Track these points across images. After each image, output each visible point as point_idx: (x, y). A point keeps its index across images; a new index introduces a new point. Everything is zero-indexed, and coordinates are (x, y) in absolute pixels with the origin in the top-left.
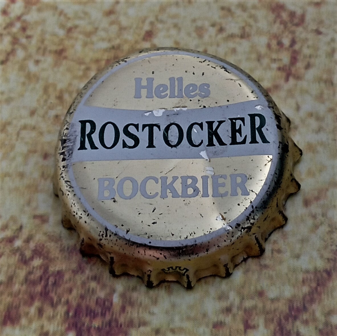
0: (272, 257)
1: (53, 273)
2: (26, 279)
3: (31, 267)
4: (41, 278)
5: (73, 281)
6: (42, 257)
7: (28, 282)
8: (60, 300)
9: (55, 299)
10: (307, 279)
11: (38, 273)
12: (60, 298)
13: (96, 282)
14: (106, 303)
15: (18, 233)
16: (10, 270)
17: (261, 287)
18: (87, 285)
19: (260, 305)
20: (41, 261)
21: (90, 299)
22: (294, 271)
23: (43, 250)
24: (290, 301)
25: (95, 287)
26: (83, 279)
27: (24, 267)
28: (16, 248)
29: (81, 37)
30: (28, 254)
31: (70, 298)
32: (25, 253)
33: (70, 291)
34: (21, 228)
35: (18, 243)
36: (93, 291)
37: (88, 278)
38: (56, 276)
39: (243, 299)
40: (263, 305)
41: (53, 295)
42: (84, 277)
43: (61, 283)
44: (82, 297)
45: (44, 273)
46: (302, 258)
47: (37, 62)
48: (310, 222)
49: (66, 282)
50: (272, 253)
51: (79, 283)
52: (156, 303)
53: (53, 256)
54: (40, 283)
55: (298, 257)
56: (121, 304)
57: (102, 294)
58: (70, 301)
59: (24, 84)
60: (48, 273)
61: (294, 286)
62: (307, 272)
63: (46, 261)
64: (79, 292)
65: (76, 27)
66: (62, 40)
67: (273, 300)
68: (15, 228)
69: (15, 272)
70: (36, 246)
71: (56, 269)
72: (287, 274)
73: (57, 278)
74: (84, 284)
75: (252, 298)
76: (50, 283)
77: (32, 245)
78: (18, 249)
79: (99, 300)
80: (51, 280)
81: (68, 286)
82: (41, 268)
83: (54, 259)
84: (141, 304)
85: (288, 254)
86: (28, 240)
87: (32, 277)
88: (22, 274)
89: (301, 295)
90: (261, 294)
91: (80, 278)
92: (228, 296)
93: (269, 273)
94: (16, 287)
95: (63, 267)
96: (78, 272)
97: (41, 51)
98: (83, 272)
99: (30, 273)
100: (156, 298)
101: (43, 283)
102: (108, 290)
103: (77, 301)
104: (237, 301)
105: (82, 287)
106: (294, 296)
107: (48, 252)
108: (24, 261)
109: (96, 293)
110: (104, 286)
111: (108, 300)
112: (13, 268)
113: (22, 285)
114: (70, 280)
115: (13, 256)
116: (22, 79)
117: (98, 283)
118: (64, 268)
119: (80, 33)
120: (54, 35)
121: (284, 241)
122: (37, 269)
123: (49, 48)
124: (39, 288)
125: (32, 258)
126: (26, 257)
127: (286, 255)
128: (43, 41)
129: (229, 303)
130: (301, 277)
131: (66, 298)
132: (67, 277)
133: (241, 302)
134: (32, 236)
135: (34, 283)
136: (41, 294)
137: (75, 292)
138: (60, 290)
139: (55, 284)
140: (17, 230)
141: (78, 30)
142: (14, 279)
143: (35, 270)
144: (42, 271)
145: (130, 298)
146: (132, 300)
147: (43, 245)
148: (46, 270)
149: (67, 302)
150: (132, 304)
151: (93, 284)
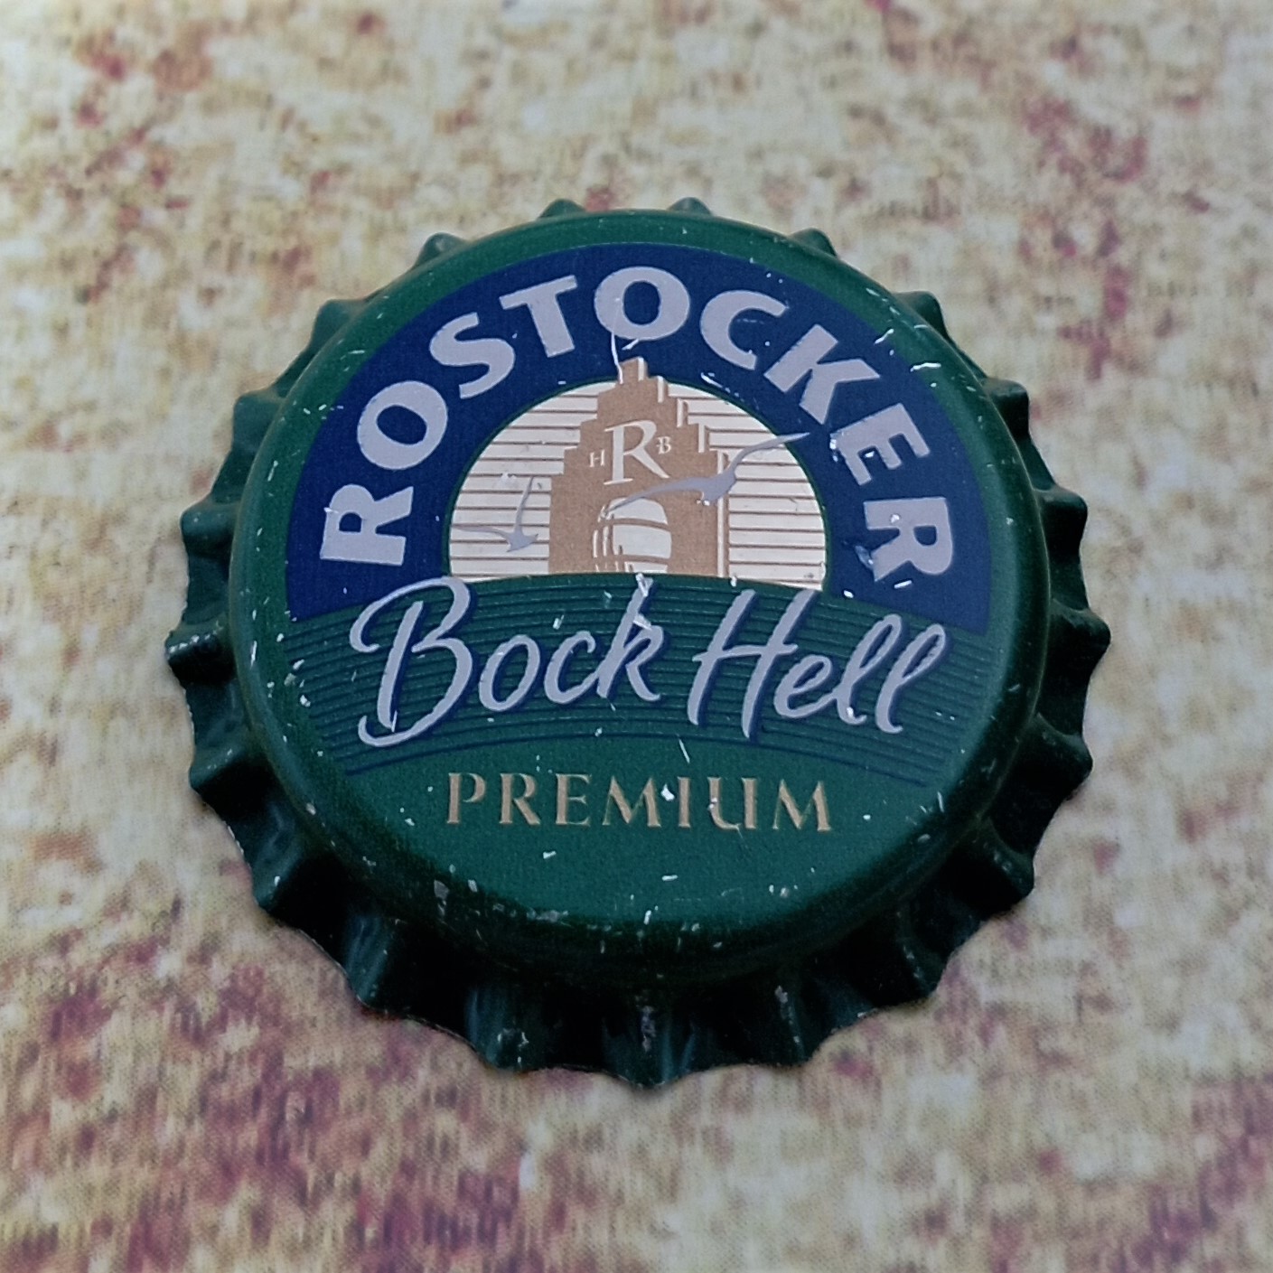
0: (1080, 1022)
1: (299, 1080)
2: (203, 1101)
3: (221, 1056)
4: (257, 1095)
5: (373, 1107)
6: (256, 1018)
7: (211, 1111)
8: (330, 1180)
9: (311, 1177)
10: (1210, 1108)
11: (247, 1078)
12: (329, 1171)
13: (453, 1112)
14: (496, 1192)
15: (167, 928)
16: (143, 1067)
17: (1047, 1135)
18: (424, 1125)
19: (1047, 1204)
20: (255, 1030)
21: (436, 1178)
22: (1161, 1076)
23: (258, 991)
24: (1155, 1192)
25: (453, 1132)
26: (408, 1100)
27: (195, 1055)
28: (163, 984)
29: (361, 205)
30: (206, 1004)
31: (365, 1172)
32: (195, 1003)
33: (365, 1145)
34: (177, 906)
35: (169, 964)
36: (445, 1145)
37: (426, 1098)
38: (309, 1089)
39: (983, 1180)
40: (1059, 1205)
41: (301, 1159)
42: (411, 1096)
43: (328, 1115)
44: (408, 1169)
45: (266, 1077)
46: (1187, 1027)
47: (210, 295)
48: (1206, 896)
49: (349, 1113)
50: (1079, 1009)
51: (394, 1116)
52: (672, 1195)
53: (295, 1015)
54: (254, 1116)
55: (1170, 1024)
56: (547, 1196)
57: (478, 1159)
58: (364, 1184)
59: (165, 373)
60: (279, 1076)
61: (1164, 1134)
62: (1208, 1080)
63: (273, 1033)
64: (398, 1151)
65: (343, 169)
66: (295, 214)
67: (1091, 1187)
68: (154, 907)
69: (161, 1074)
70: (233, 978)
71: (307, 1061)
72: (1136, 1090)
73: (315, 1097)
74: (411, 1119)
75: (1018, 1178)
76: (290, 1116)
77: (219, 971)
78: (170, 987)
79: (470, 1181)
80: (294, 1103)
81: (355, 1125)
82: (253, 1058)
83: (300, 1024)
84: (620, 1197)
85: (1137, 1013)
86: (203, 955)
87: (224, 1092)
88: (187, 1079)
89: (1191, 1171)
90: (1047, 1162)
91: (396, 1099)
92: (931, 1171)
93: (1071, 1084)
94: (169, 1130)
95: (333, 1055)
96: (387, 1074)
97: (222, 257)
98: (406, 1074)
99: (216, 1077)
100: (672, 1174)
101: (264, 1114)
102: (499, 1142)
103: (389, 1185)
104: (964, 1190)
105: (406, 1134)
106: (1168, 1172)
107: (278, 998)
108: (196, 1034)
109: (457, 1153)
110: (483, 1129)
111: (501, 1181)
112: (156, 1059)
113: (190, 1121)
114: (362, 1103)
115: (154, 1013)
116: (160, 358)
117: (464, 1115)
118: (338, 1058)
119: (357, 190)
120: (269, 197)
121: (1120, 967)
122: (240, 1062)
123: (248, 246)
124: (250, 1135)
125: (221, 1022)
126: (197, 1018)
127: (1130, 1020)
128: (226, 221)
129: (935, 1195)
130: (1185, 1099)
131: (351, 1174)
132: (350, 1090)
133: (979, 1193)
134: (216, 938)
135: (231, 1116)
136: (260, 1157)
137: (380, 1149)
138: (326, 1143)
139: (307, 1119)
140: (163, 914)
141: (350, 179)
142: (160, 1100)
143: (233, 1065)
144: (259, 1072)
145: (581, 1175)
146: (588, 1182)
147: (260, 974)
148: (274, 1065)
149: (356, 1187)
150: (587, 1196)
151: (445, 1122)
